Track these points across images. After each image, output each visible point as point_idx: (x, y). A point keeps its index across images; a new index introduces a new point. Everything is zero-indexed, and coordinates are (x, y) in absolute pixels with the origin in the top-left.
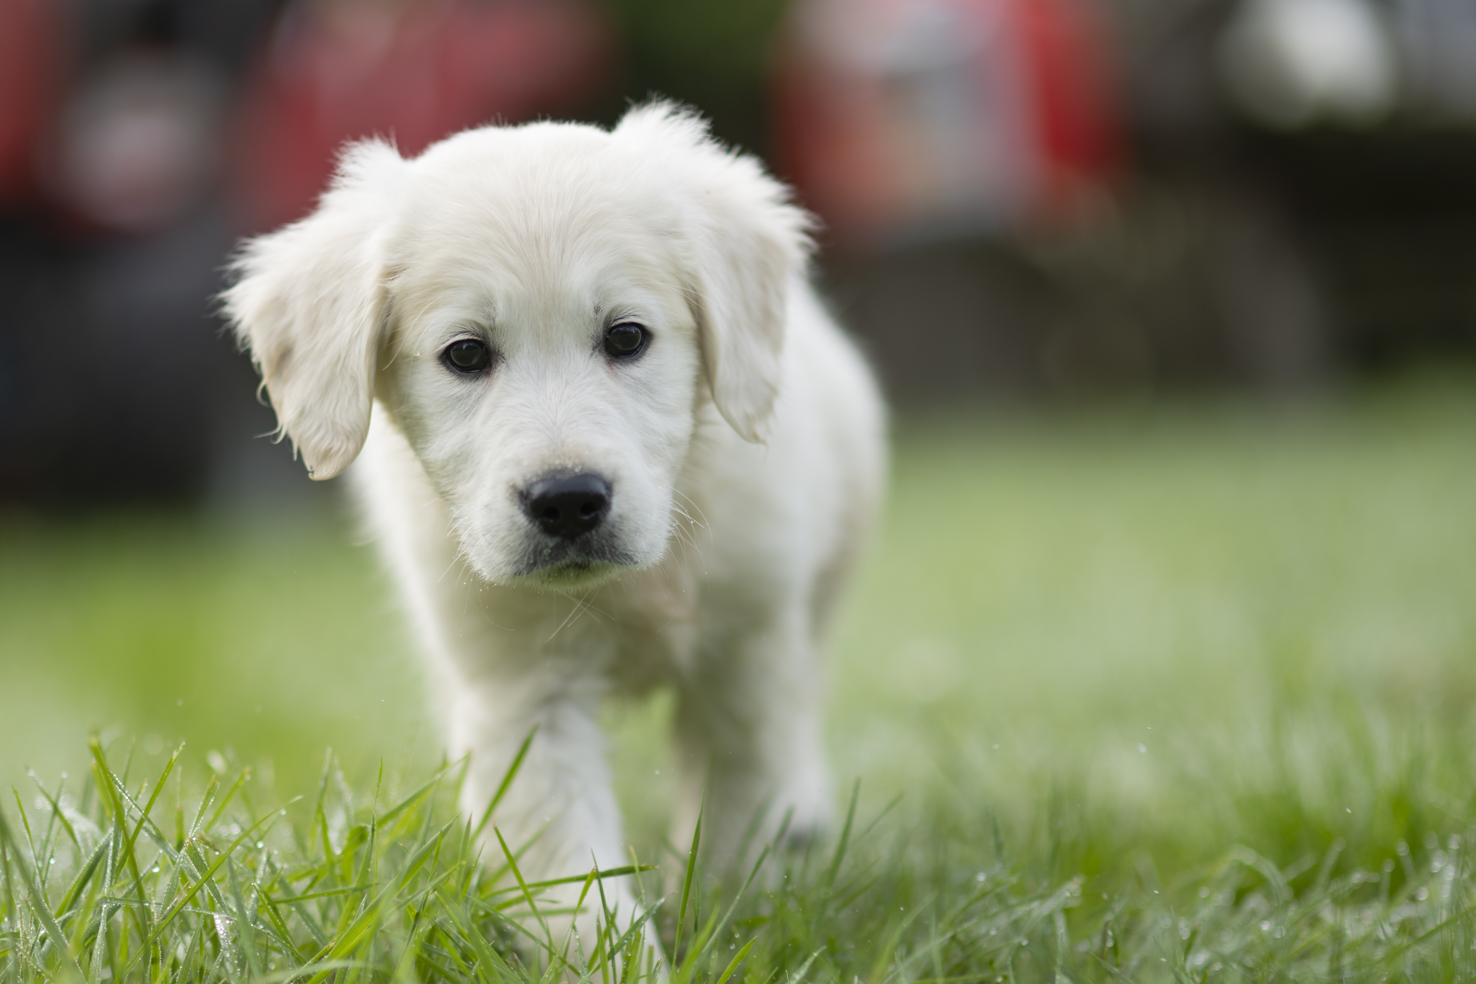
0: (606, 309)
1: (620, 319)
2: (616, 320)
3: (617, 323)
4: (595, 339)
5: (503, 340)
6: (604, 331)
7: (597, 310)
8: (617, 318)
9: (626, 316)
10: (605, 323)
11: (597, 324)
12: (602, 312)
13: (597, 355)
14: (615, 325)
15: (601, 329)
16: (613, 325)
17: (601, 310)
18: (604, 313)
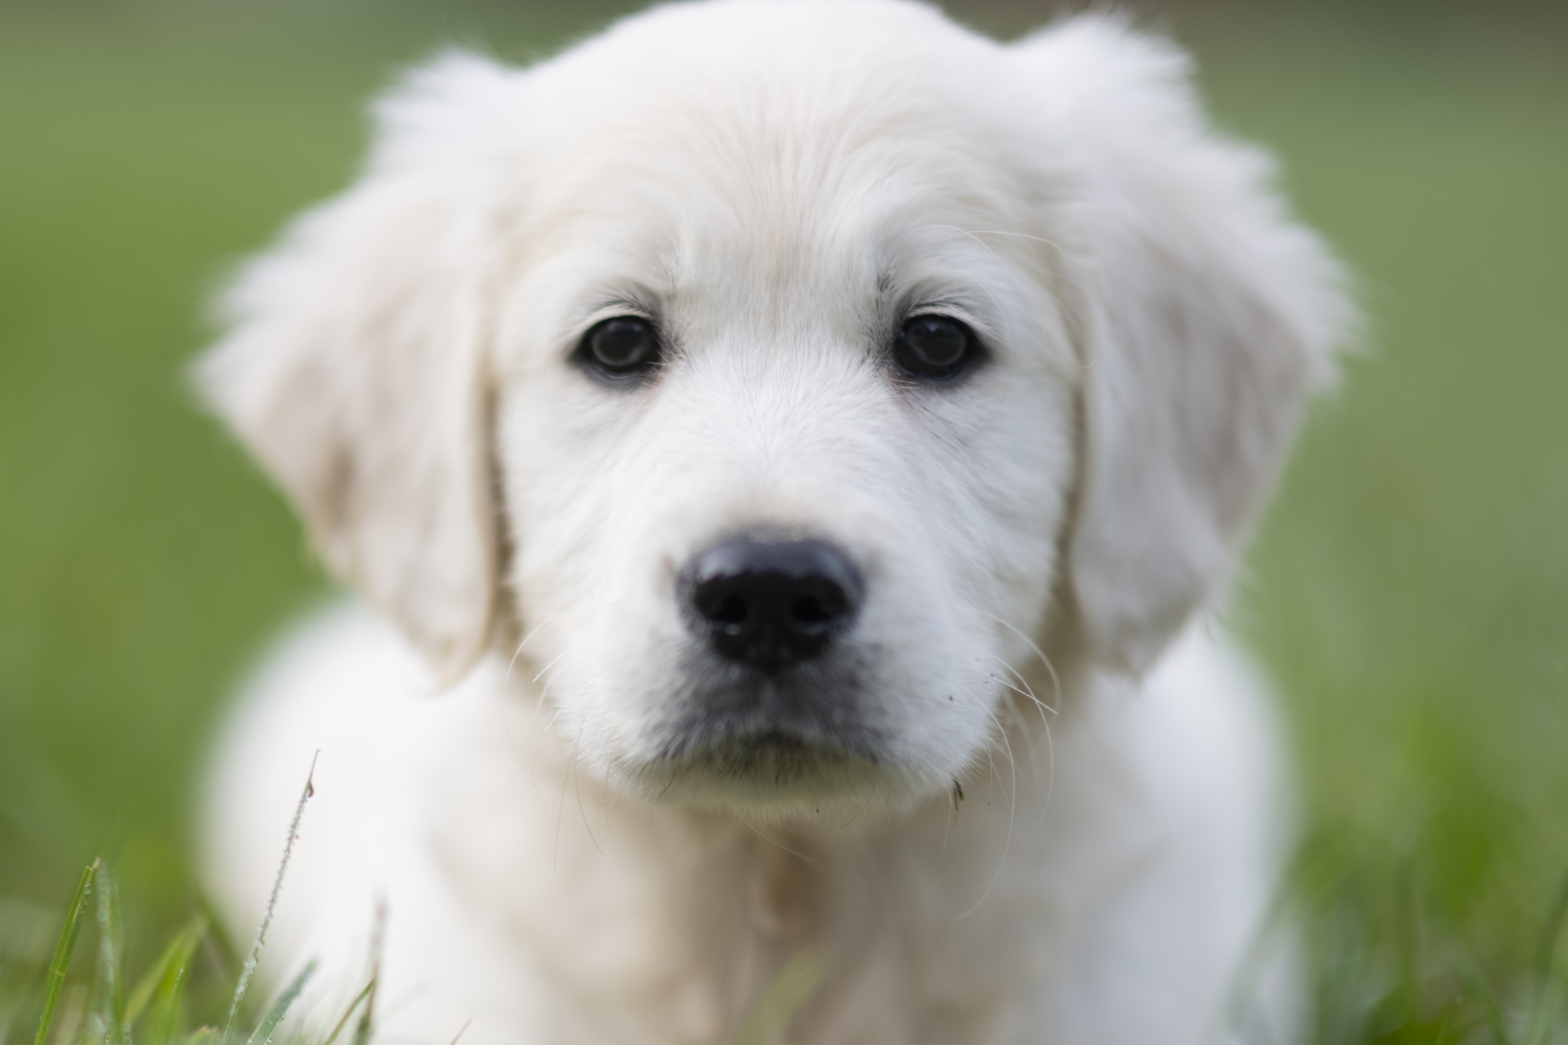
0: (902, 286)
1: (928, 305)
2: (919, 306)
3: (921, 311)
4: (875, 337)
5: (688, 319)
6: (896, 325)
7: (883, 284)
8: (922, 302)
9: (941, 302)
10: (897, 309)
11: (880, 311)
12: (894, 290)
13: (876, 364)
14: (916, 314)
15: (889, 320)
16: (912, 314)
17: (890, 285)
18: (896, 291)
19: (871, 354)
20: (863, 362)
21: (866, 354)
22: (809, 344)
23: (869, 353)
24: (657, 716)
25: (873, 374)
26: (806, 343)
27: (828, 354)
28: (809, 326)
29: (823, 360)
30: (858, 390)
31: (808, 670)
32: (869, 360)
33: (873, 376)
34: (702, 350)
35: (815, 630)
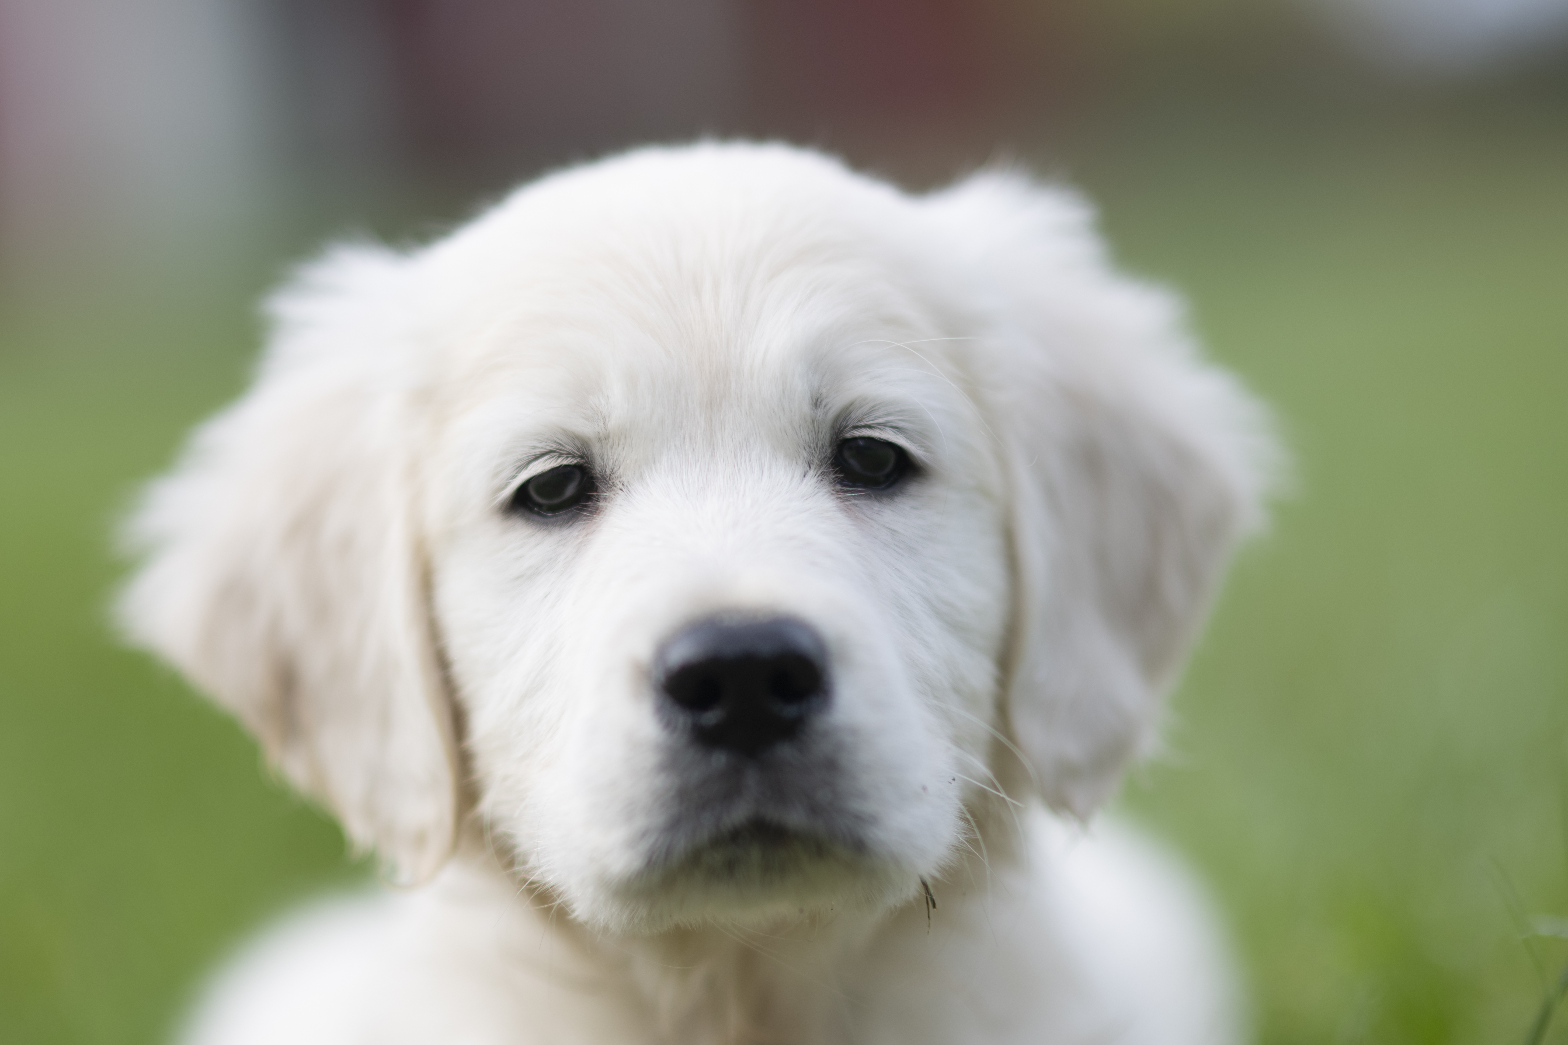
0: (836, 403)
1: (865, 427)
2: (856, 427)
3: (857, 433)
6: (833, 442)
7: (817, 402)
8: (859, 424)
9: (878, 425)
10: (833, 427)
11: (816, 428)
12: (828, 407)
13: (819, 476)
14: (853, 435)
15: (825, 436)
16: (849, 435)
17: (824, 403)
18: (829, 409)
19: (813, 467)
20: (804, 476)
21: (808, 468)
22: (750, 460)
23: (810, 467)
24: (641, 822)
25: (816, 485)
26: (747, 459)
27: (770, 468)
28: (748, 444)
29: (766, 473)
30: (805, 498)
31: (785, 752)
32: (812, 472)
33: (816, 488)
34: (641, 477)
35: (790, 711)
